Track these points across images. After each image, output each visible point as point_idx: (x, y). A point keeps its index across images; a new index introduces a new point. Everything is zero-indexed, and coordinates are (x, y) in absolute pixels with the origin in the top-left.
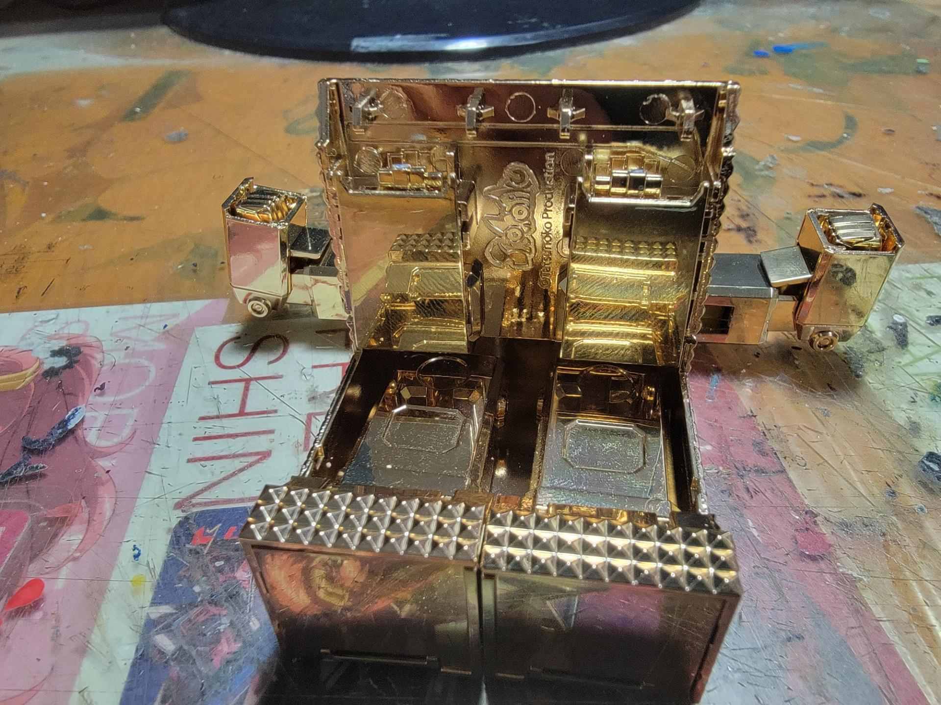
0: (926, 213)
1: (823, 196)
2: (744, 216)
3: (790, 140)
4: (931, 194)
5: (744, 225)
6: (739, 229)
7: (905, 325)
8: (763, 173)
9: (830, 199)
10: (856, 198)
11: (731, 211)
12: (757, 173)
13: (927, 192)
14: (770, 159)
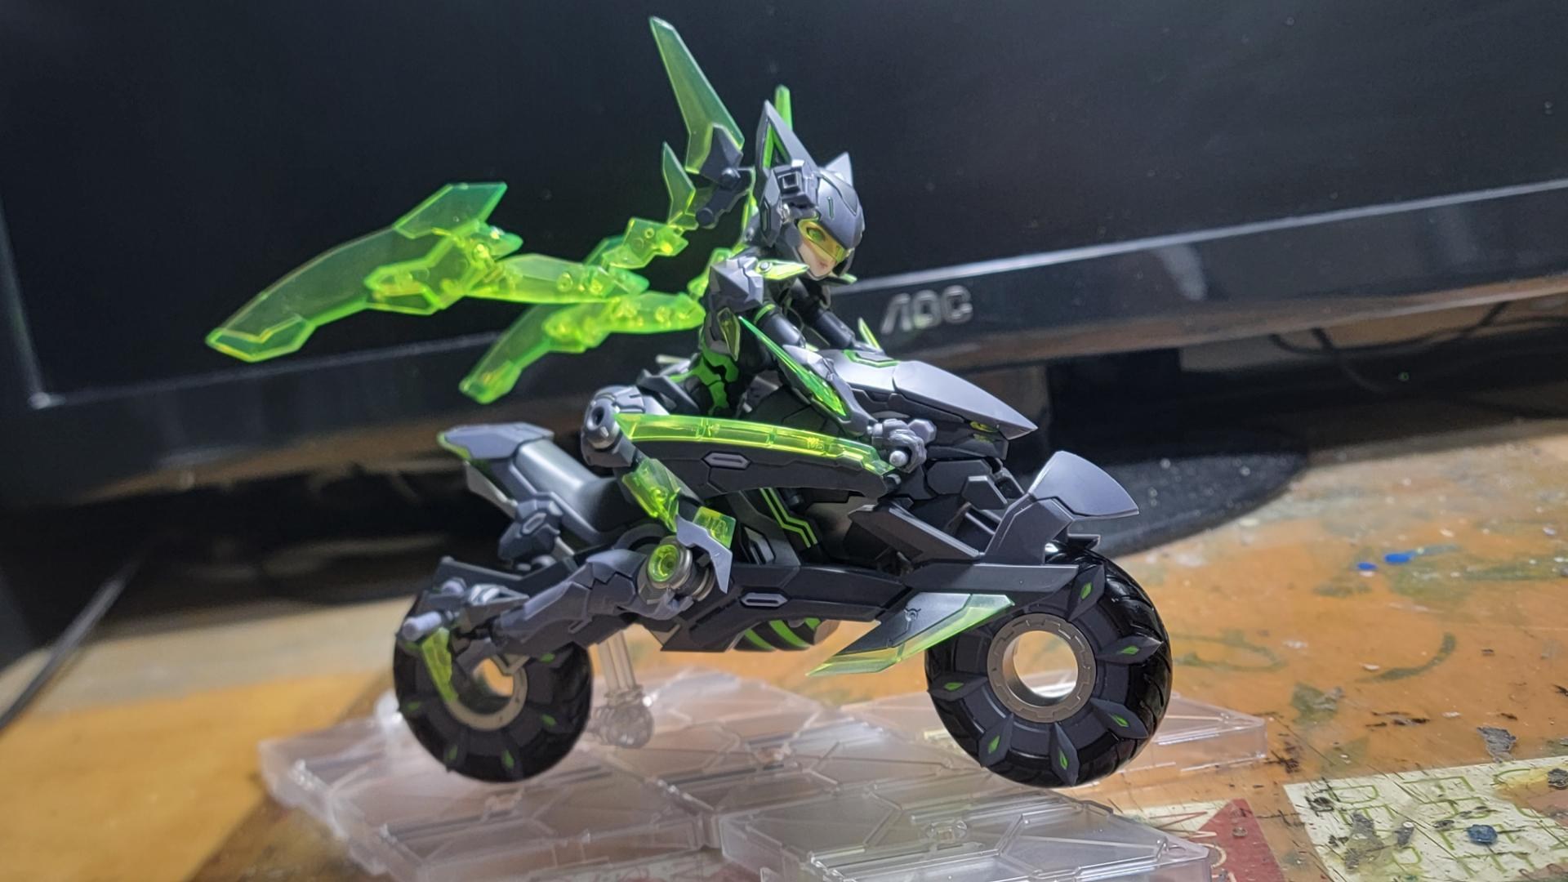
0: (1485, 733)
1: (1384, 725)
2: (1289, 750)
3: (1366, 670)
4: (1503, 714)
5: (1287, 757)
6: (1281, 761)
7: (1412, 829)
8: (1323, 707)
9: (1390, 728)
10: (1418, 724)
11: (1278, 746)
12: (1316, 707)
13: (1499, 713)
14: (1334, 692)
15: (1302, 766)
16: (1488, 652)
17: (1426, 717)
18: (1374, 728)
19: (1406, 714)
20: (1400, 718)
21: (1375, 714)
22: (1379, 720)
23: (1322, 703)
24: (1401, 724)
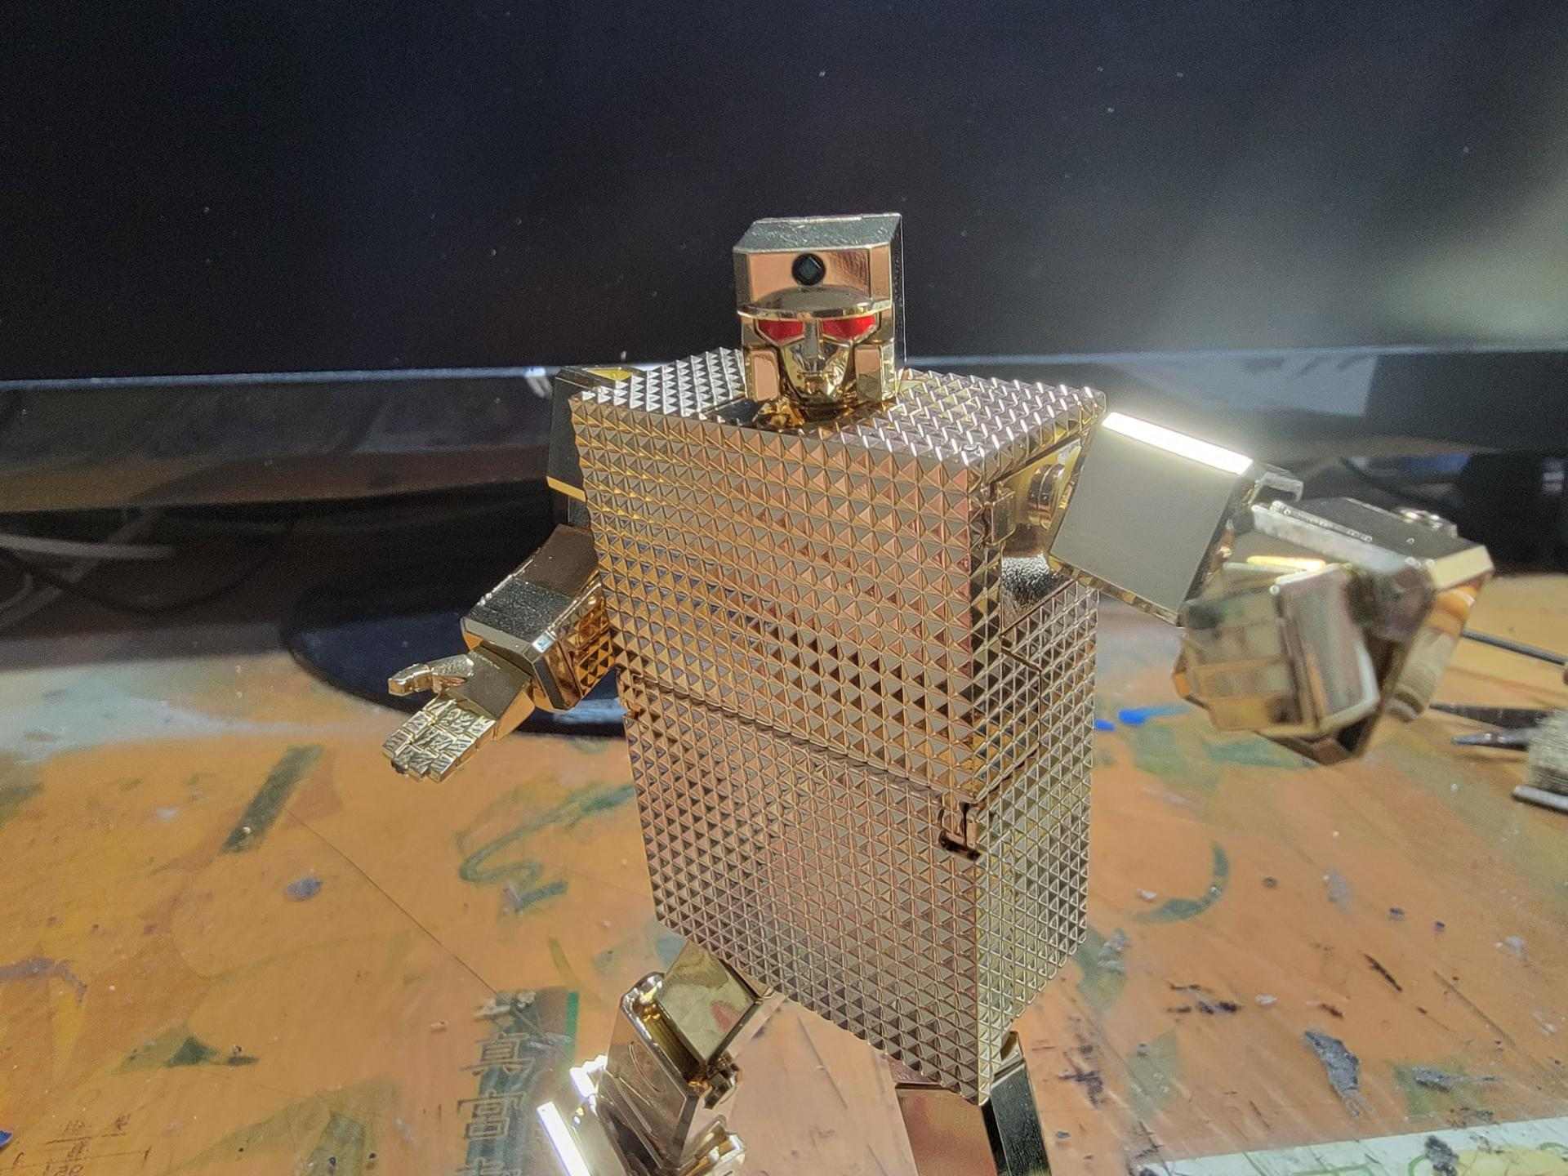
0: (1317, 1043)
1: (1187, 1010)
2: (1085, 1051)
3: (1142, 898)
4: (1324, 1006)
5: (1086, 1068)
6: (1080, 1075)
8: (1109, 964)
9: (1195, 1016)
10: (1228, 1015)
11: (1068, 1041)
12: (1101, 964)
13: (1318, 1003)
14: (1117, 936)
15: (1109, 1092)
16: (1270, 883)
17: (1236, 1002)
18: (1177, 1016)
19: (1209, 991)
20: (1207, 1000)
21: (1173, 988)
22: (1179, 1000)
23: (1107, 958)
24: (1210, 1012)
